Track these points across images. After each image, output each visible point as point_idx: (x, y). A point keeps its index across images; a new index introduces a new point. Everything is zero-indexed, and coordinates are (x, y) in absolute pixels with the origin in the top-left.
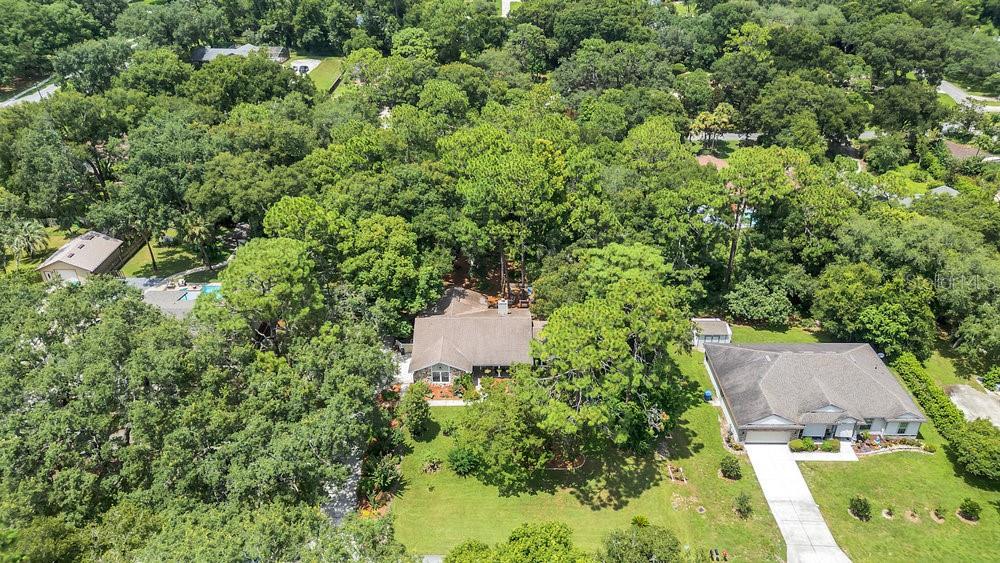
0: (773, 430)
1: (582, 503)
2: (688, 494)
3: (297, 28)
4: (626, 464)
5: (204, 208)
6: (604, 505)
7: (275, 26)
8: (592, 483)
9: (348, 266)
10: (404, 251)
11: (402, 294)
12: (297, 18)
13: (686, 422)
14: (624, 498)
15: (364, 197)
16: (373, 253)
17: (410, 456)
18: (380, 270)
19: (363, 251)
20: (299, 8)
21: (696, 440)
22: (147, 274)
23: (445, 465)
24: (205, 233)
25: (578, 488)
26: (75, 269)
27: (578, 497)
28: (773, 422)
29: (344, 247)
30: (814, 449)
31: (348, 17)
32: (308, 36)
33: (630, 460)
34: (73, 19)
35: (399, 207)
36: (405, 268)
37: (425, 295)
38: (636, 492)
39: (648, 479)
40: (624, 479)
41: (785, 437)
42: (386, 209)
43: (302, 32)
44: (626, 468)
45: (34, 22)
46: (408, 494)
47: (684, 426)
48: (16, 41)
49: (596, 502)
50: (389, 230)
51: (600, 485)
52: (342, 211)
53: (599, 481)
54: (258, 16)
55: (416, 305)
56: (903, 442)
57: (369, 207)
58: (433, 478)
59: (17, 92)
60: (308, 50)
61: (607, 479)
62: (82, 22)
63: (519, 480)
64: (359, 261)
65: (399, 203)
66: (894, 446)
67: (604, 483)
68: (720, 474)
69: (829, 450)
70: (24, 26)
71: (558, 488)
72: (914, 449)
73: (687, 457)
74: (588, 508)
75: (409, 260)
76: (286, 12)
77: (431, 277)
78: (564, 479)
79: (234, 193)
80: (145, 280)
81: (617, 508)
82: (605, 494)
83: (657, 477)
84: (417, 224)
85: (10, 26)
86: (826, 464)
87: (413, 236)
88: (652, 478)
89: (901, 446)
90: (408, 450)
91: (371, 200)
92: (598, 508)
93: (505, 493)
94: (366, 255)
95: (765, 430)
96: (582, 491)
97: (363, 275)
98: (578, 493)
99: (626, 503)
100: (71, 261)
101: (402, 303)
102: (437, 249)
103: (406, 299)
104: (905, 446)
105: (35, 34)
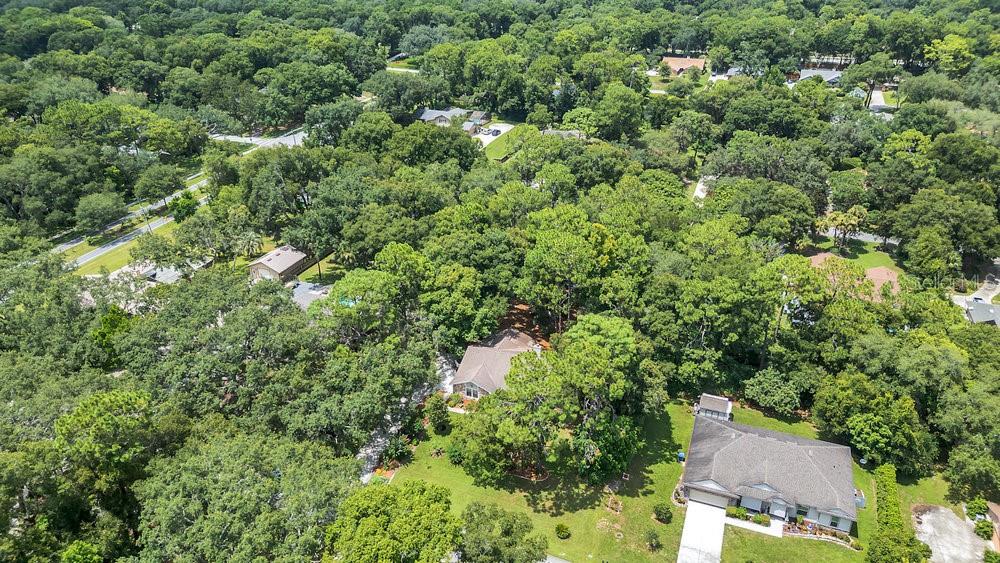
0: (713, 493)
1: (529, 505)
2: (615, 521)
3: (499, 97)
4: (577, 487)
5: (352, 240)
6: (544, 511)
7: (484, 94)
8: (544, 494)
9: (424, 298)
10: (468, 294)
11: (462, 326)
12: (500, 89)
13: (651, 472)
14: (562, 510)
15: (453, 249)
16: (444, 292)
17: (426, 443)
18: (445, 306)
19: (439, 289)
20: (504, 81)
21: (649, 487)
22: (314, 281)
23: (446, 455)
24: (352, 258)
25: (531, 495)
26: (270, 270)
27: (528, 500)
28: (711, 486)
29: (425, 284)
30: (747, 519)
31: (541, 92)
32: (507, 105)
33: (582, 486)
34: (338, 79)
35: (475, 261)
36: (467, 306)
37: (478, 329)
38: (573, 508)
39: (588, 502)
40: (570, 497)
41: (724, 502)
42: (466, 260)
43: (504, 100)
44: (576, 491)
45: (309, 80)
46: (411, 467)
47: (646, 475)
48: (294, 94)
49: (540, 507)
50: (461, 277)
51: (549, 497)
52: (433, 258)
53: (550, 494)
54: (475, 85)
55: (470, 336)
56: (834, 535)
57: (455, 258)
58: (434, 461)
59: (287, 131)
60: (507, 116)
61: (557, 495)
62: (344, 81)
63: (493, 478)
64: (434, 296)
65: (476, 258)
66: (824, 536)
67: (553, 496)
68: (654, 516)
69: (760, 523)
70: (303, 83)
71: (517, 491)
72: (841, 543)
73: (633, 497)
74: (532, 509)
75: (470, 302)
76: (494, 83)
77: (486, 317)
78: (524, 485)
79: (369, 233)
80: (311, 285)
81: (553, 515)
82: (549, 504)
83: (597, 503)
84: (486, 275)
85: (293, 82)
86: (750, 532)
87: (480, 284)
88: (592, 503)
89: (830, 537)
90: (427, 438)
91: (457, 253)
92: (539, 512)
93: (477, 484)
94: (439, 292)
95: (706, 491)
96: (533, 497)
97: (434, 307)
98: (530, 497)
99: (562, 514)
100: (268, 264)
101: (460, 333)
102: (497, 297)
103: (464, 330)
104: (834, 538)
105: (308, 88)
